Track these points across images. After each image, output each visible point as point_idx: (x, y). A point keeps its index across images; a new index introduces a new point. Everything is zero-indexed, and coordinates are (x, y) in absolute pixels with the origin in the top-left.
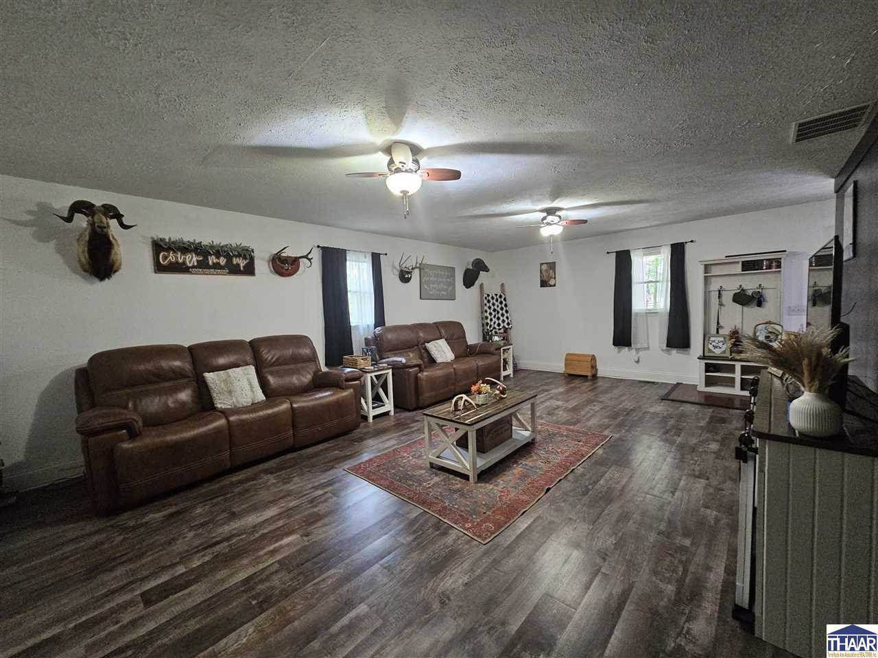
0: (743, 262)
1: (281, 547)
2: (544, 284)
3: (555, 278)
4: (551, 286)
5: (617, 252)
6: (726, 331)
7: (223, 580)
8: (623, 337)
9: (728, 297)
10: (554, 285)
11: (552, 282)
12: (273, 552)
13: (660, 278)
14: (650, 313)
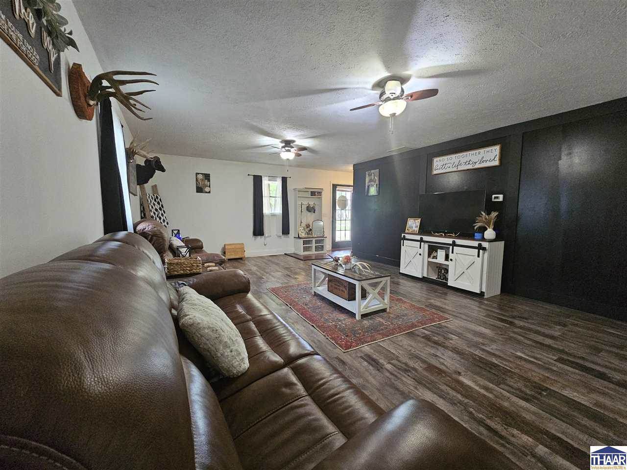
0: (311, 192)
1: (479, 385)
2: (200, 190)
3: (210, 187)
4: (206, 192)
5: (254, 176)
6: (304, 225)
7: (534, 413)
8: (258, 231)
9: (304, 207)
10: (209, 192)
11: (207, 189)
12: (487, 389)
13: (278, 196)
14: (273, 215)
